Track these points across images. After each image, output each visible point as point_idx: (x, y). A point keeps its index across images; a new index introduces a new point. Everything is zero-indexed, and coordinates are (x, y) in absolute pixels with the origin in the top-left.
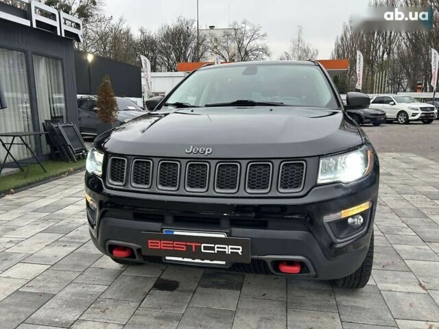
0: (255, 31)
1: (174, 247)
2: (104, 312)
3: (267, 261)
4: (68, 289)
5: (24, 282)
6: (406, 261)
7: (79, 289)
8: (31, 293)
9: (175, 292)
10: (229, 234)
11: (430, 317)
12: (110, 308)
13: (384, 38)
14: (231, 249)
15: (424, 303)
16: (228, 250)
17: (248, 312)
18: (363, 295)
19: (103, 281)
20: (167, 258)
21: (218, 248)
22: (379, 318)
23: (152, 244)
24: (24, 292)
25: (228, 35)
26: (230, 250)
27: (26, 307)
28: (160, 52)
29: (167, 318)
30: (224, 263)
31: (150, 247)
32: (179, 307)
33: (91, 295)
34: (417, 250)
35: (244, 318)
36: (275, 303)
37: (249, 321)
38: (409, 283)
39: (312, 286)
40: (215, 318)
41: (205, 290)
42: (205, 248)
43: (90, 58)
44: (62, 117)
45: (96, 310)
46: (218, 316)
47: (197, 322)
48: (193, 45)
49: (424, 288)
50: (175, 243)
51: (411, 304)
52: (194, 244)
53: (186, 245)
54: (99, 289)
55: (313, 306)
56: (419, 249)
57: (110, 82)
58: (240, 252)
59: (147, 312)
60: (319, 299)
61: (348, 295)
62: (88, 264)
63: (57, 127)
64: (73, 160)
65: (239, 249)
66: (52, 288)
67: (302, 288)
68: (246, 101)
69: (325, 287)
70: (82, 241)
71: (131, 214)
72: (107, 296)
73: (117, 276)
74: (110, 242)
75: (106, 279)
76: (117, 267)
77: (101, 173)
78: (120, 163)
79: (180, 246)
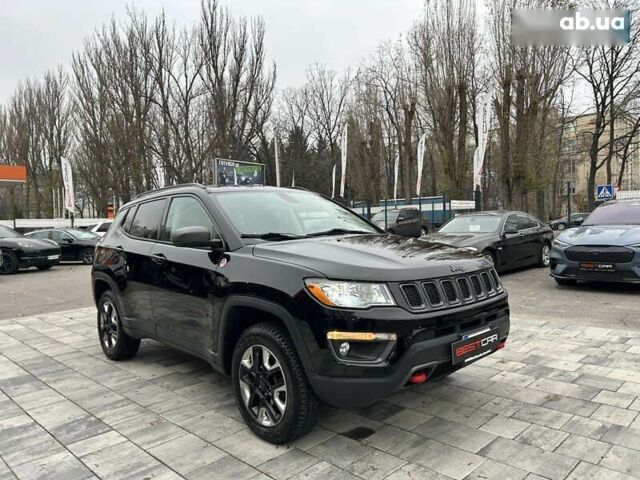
1: (469, 349)
14: (493, 338)
21: (488, 339)
29: (419, 443)
31: (457, 355)
32: (405, 435)
41: (390, 420)
45: (369, 473)
50: (469, 345)
52: (478, 342)
53: (475, 345)
65: (496, 336)
70: (150, 466)
71: (433, 333)
72: (346, 463)
73: (305, 453)
74: (415, 369)
75: (302, 461)
76: (280, 451)
77: (393, 304)
78: (408, 289)
79: (471, 347)
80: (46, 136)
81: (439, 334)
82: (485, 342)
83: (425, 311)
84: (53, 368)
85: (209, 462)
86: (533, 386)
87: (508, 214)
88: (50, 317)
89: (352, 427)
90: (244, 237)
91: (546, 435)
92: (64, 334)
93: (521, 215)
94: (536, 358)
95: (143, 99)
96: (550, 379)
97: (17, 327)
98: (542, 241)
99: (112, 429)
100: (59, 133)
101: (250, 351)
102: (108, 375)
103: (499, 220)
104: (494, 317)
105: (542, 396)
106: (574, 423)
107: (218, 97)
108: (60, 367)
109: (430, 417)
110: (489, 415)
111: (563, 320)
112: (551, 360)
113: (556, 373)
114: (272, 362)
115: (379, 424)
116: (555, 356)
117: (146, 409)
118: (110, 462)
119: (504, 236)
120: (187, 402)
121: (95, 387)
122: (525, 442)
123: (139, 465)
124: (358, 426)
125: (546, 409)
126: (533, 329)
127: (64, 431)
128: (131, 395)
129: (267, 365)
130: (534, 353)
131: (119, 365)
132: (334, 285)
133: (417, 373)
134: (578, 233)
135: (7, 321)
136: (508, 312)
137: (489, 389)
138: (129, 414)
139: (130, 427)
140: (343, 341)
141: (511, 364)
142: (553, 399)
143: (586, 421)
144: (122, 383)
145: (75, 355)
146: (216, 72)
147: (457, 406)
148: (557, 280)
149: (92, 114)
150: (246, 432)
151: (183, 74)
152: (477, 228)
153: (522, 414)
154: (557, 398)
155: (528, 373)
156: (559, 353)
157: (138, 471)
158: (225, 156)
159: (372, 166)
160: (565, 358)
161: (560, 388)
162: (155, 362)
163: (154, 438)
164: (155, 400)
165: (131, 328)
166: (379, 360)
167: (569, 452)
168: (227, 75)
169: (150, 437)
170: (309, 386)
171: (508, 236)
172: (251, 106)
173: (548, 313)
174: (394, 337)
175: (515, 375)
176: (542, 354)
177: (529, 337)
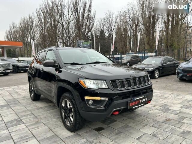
2: (101, 142)
10: (144, 96)
23: (130, 105)
29: (118, 134)
32: (114, 131)
33: (86, 142)
37: (132, 124)
40: (126, 128)
41: (111, 125)
52: (139, 101)
54: (83, 140)
58: (146, 100)
59: (111, 136)
70: (30, 136)
71: (122, 98)
72: (91, 140)
73: (80, 135)
74: (114, 110)
75: (78, 138)
76: (72, 134)
77: (107, 87)
78: (113, 83)
79: (136, 103)
80: (29, 33)
81: (124, 98)
82: (142, 101)
83: (119, 90)
84: (15, 102)
85: (48, 136)
86: (162, 115)
87: (165, 57)
88: (21, 86)
89: (97, 127)
90: (65, 64)
91: (162, 133)
92: (23, 92)
93: (170, 57)
94: (166, 105)
95: (56, 22)
96: (169, 113)
97: (11, 89)
98: (175, 66)
99: (24, 123)
100: (33, 33)
101: (64, 101)
102: (30, 105)
103: (161, 59)
104: (146, 92)
105: (164, 119)
106: (173, 129)
107: (78, 21)
108: (17, 102)
109: (124, 125)
110: (144, 125)
111: (178, 92)
112: (171, 106)
113: (172, 111)
114: (70, 105)
115: (107, 126)
116: (172, 105)
117: (36, 117)
118: (18, 135)
119: (163, 64)
120: (49, 115)
121: (25, 109)
122: (154, 135)
123: (27, 136)
124: (100, 126)
125: (165, 124)
126: (167, 95)
127: (9, 123)
128: (33, 112)
129: (68, 106)
130: (165, 103)
131: (34, 102)
132: (88, 81)
133: (115, 111)
134: (187, 63)
135: (9, 87)
136: (152, 91)
137: (147, 115)
138: (30, 119)
139: (29, 123)
140: (90, 100)
141: (156, 107)
142: (168, 120)
143: (178, 129)
144: (32, 108)
145: (23, 99)
146: (77, 13)
147: (134, 121)
148: (179, 79)
149: (42, 27)
150: (63, 127)
151: (68, 14)
152: (154, 62)
153: (156, 125)
154: (170, 120)
155: (162, 110)
156: (174, 104)
157: (25, 138)
158: (80, 39)
159: (124, 42)
160: (176, 106)
161: (172, 116)
162: (45, 102)
163: (35, 127)
164: (40, 114)
165: (37, 91)
166: (102, 107)
167: (169, 141)
168: (81, 14)
169: (34, 127)
170: (80, 114)
171: (164, 64)
172: (88, 24)
173: (174, 90)
174: (107, 99)
175: (157, 111)
176: (168, 104)
177: (165, 98)
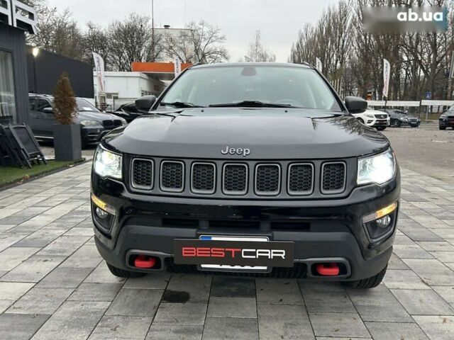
0: (213, 33)
1: (211, 254)
2: (115, 330)
3: (307, 264)
4: (64, 308)
5: (8, 304)
6: (404, 260)
7: (78, 307)
8: (20, 315)
9: (187, 304)
10: (271, 238)
11: (441, 311)
12: (121, 325)
13: (337, 47)
14: (274, 253)
15: (431, 298)
16: (271, 254)
17: (270, 319)
18: (375, 294)
19: (103, 296)
20: (203, 266)
21: (259, 252)
22: (396, 316)
23: (185, 252)
24: (12, 315)
25: (185, 36)
26: (273, 255)
27: (20, 330)
28: (111, 50)
29: (188, 331)
30: (265, 268)
31: (184, 255)
32: (196, 319)
33: (95, 313)
34: (410, 249)
35: (268, 325)
36: (294, 308)
37: (274, 327)
38: (412, 281)
39: (326, 289)
40: (239, 327)
41: (219, 299)
42: (246, 253)
43: (36, 52)
44: (11, 117)
45: (105, 329)
46: (241, 325)
47: (221, 333)
48: (147, 44)
49: (427, 284)
50: (212, 249)
51: (420, 300)
52: (233, 250)
53: (224, 251)
54: (102, 305)
55: (332, 308)
56: (411, 247)
57: (68, 80)
58: (283, 256)
59: (164, 327)
60: (336, 301)
61: (362, 296)
62: (80, 280)
63: (8, 128)
64: (27, 165)
65: (282, 253)
66: (45, 307)
67: (316, 292)
68: (253, 102)
69: (338, 290)
71: (161, 221)
72: (113, 312)
73: (119, 291)
74: (132, 251)
77: (121, 177)
81: (167, 223)
90: (163, 105)
115: (205, 298)
